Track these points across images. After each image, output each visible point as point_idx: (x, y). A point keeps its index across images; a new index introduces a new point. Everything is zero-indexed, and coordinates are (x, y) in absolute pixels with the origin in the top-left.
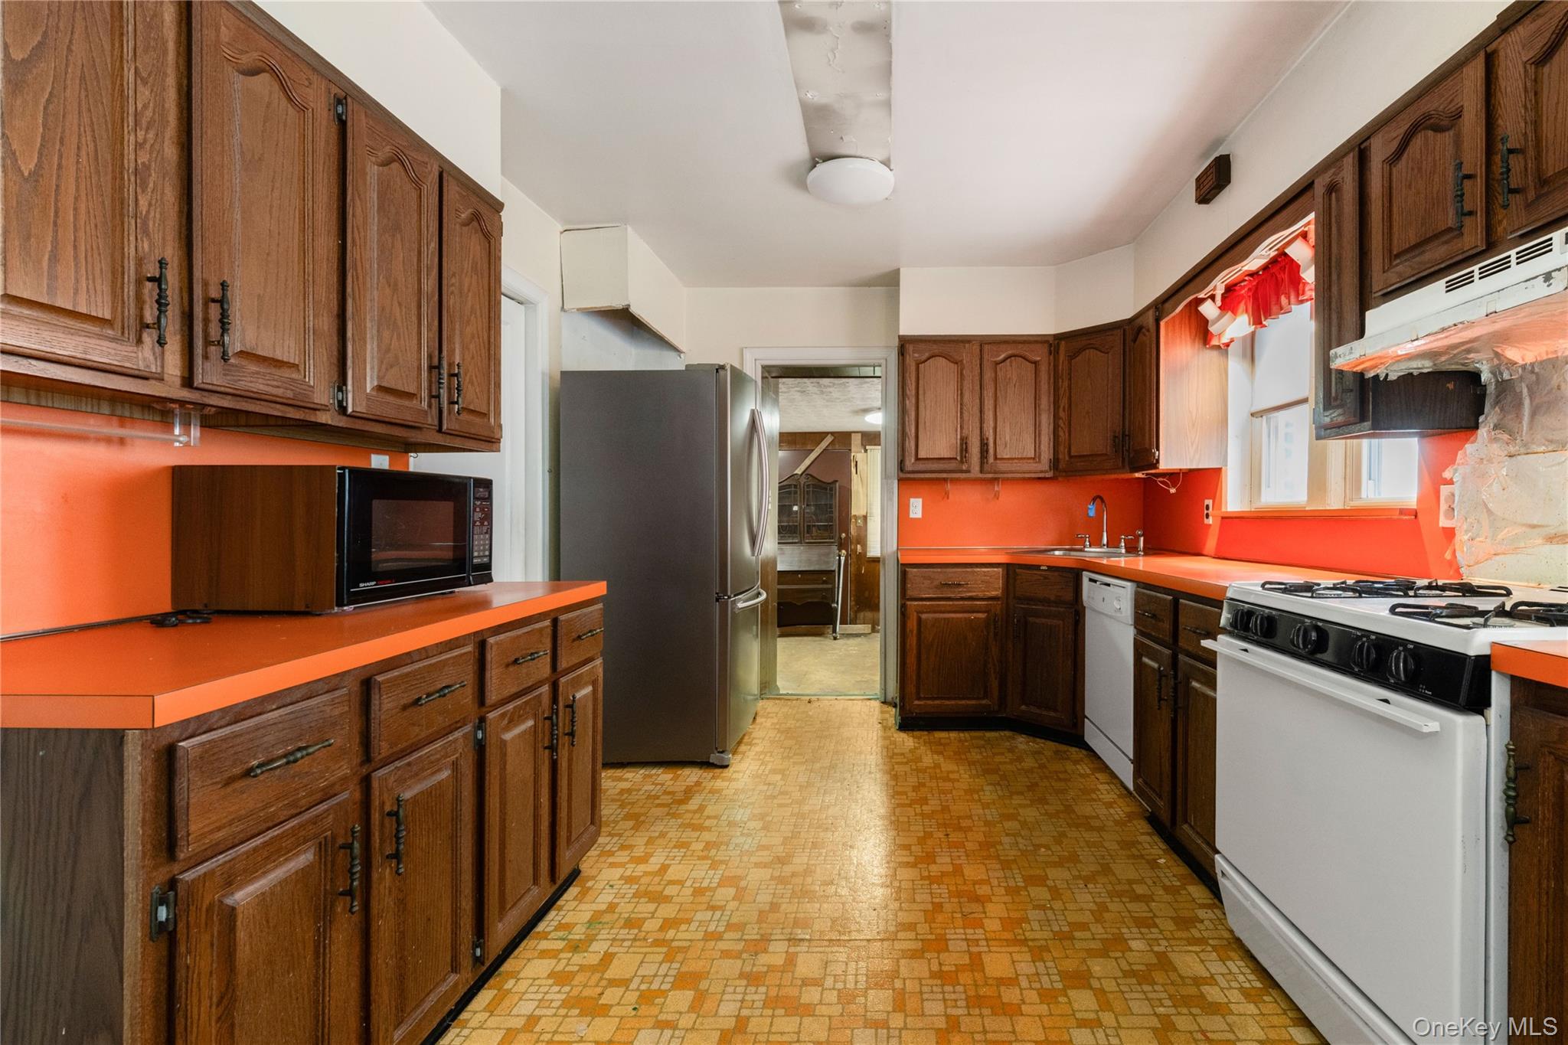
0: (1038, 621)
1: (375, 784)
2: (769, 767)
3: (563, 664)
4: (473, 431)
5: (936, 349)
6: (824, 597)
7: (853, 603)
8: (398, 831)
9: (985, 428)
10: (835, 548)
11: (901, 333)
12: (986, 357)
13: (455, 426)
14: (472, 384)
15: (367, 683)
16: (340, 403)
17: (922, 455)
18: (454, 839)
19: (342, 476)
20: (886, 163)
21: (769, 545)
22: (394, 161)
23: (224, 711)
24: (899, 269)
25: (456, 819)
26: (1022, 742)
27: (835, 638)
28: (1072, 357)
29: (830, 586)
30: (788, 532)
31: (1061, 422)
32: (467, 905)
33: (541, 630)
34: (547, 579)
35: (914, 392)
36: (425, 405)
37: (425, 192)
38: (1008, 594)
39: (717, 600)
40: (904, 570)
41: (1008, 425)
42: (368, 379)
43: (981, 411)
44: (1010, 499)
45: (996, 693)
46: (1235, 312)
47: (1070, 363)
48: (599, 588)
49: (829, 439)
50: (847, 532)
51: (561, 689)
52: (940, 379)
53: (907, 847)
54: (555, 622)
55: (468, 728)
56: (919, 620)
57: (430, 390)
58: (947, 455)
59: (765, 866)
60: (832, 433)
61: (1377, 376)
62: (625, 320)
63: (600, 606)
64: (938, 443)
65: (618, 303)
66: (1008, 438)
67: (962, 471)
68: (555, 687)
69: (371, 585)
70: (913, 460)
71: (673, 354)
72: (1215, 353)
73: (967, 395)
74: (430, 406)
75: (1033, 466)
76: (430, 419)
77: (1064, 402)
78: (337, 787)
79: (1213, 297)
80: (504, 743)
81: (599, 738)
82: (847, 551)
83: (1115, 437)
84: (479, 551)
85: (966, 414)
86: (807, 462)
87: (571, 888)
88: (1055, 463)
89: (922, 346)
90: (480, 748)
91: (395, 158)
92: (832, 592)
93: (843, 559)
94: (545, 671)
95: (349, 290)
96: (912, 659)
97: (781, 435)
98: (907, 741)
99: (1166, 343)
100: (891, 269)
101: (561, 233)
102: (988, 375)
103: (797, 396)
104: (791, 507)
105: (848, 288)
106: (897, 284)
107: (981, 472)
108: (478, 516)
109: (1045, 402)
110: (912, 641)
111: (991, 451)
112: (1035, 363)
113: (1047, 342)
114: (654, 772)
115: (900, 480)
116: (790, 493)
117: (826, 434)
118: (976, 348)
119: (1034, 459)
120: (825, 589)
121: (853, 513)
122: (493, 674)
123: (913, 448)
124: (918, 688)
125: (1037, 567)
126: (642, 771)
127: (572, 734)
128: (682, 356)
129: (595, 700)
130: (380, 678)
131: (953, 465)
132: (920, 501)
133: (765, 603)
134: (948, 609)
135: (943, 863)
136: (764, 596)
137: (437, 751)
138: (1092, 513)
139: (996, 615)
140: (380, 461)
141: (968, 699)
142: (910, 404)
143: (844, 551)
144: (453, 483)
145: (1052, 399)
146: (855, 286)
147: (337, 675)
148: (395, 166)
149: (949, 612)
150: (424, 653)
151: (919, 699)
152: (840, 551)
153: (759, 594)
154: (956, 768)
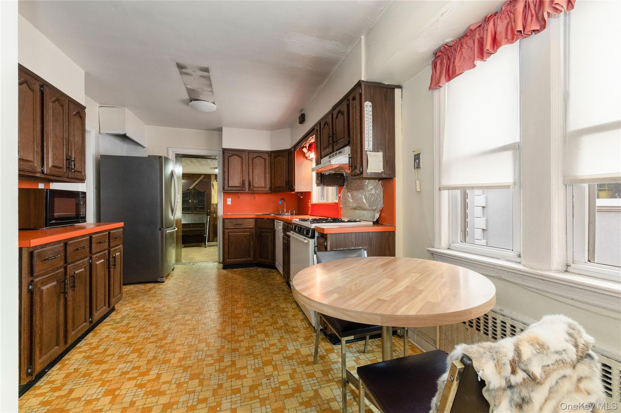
0: (263, 234)
1: (68, 269)
2: (178, 281)
3: (112, 245)
4: (78, 177)
5: (234, 153)
6: (201, 233)
7: (212, 235)
8: (74, 280)
9: (250, 178)
10: (205, 215)
11: (223, 147)
12: (250, 156)
13: (73, 176)
14: (77, 163)
15: (66, 243)
16: (42, 171)
17: (230, 185)
18: (85, 286)
19: (47, 192)
20: (214, 103)
21: (179, 214)
22: (56, 101)
23: (40, 245)
24: (222, 128)
25: (86, 282)
26: (260, 269)
27: (205, 247)
28: (275, 158)
29: (203, 229)
30: (185, 209)
31: (272, 177)
32: (88, 305)
33: (106, 234)
34: (95, 222)
35: (227, 166)
36: (65, 170)
37: (64, 108)
38: (256, 227)
39: (160, 230)
40: (224, 220)
41: (257, 177)
42: (50, 163)
43: (249, 173)
44: (259, 199)
45: (252, 256)
46: (311, 152)
47: (274, 160)
48: (122, 224)
49: (203, 177)
50: (210, 209)
51: (111, 252)
52: (235, 162)
53: (220, 294)
54: (109, 233)
55: (88, 258)
56: (229, 235)
57: (66, 166)
58: (238, 185)
59: (177, 302)
60: (204, 175)
61: (324, 174)
62: (124, 137)
63: (122, 229)
64: (235, 181)
65: (122, 133)
66: (257, 181)
67: (243, 190)
68: (109, 252)
69: (54, 221)
70: (227, 187)
71: (141, 148)
72: (309, 161)
73: (244, 168)
74: (66, 170)
75: (264, 189)
76: (66, 174)
77: (273, 171)
78: (59, 268)
79: (306, 147)
80: (96, 265)
81: (122, 268)
82: (210, 216)
83: (286, 182)
84: (82, 213)
85: (244, 173)
86: (194, 184)
87: (113, 313)
88: (271, 188)
89: (230, 152)
90: (91, 265)
91: (57, 100)
92: (204, 231)
93: (208, 219)
94: (107, 247)
95: (45, 139)
96: (226, 247)
97: (183, 174)
98: (225, 272)
99: (296, 157)
100: (219, 127)
101: (99, 107)
102: (250, 162)
103: (189, 162)
104: (188, 201)
105: (205, 131)
106: (222, 131)
107: (249, 191)
108: (82, 203)
109: (268, 170)
110: (226, 242)
111: (252, 185)
112: (265, 159)
113: (268, 153)
114: (137, 285)
115: (224, 192)
116: (188, 195)
117: (202, 174)
118: (247, 154)
119: (264, 187)
120: (201, 230)
121: (212, 203)
122: (94, 245)
123: (227, 183)
124: (228, 255)
125: (264, 219)
126: (133, 286)
127: (115, 265)
128: (145, 148)
129: (121, 257)
130: (69, 242)
131: (239, 189)
132: (230, 199)
133: (177, 231)
134: (236, 232)
135: (229, 296)
136: (176, 229)
137: (81, 263)
138: (280, 203)
139: (252, 233)
140: (41, 186)
141: (244, 258)
142: (226, 170)
143: (209, 216)
144: (75, 193)
145: (270, 170)
146: (208, 130)
147: (59, 241)
148: (57, 102)
149: (238, 232)
150: (77, 237)
151: (229, 259)
152: (207, 216)
153: (175, 229)
154: (238, 277)
